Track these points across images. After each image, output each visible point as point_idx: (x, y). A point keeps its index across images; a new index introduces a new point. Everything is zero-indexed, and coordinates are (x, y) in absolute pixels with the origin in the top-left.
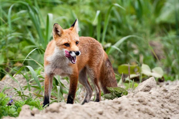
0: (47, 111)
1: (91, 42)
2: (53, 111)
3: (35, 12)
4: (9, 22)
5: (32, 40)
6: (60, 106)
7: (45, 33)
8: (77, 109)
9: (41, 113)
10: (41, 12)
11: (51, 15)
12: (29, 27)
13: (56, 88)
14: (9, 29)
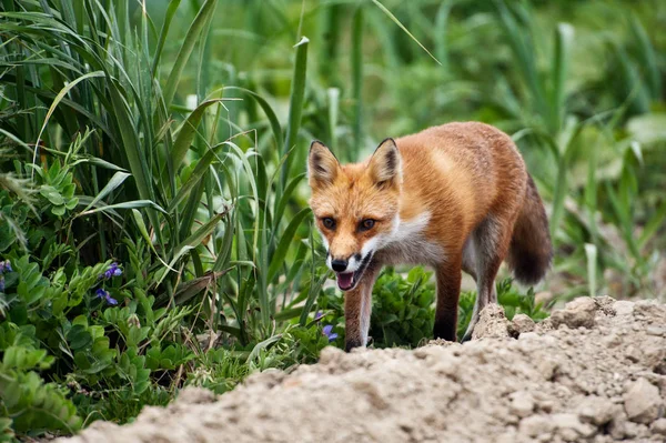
0: (556, 325)
1: (492, 137)
2: (576, 323)
3: (519, 20)
4: (442, 51)
5: (512, 105)
6: (598, 306)
7: (549, 84)
8: (648, 317)
9: (537, 327)
10: (538, 21)
11: (567, 30)
12: (502, 68)
13: (583, 252)
14: (441, 72)
